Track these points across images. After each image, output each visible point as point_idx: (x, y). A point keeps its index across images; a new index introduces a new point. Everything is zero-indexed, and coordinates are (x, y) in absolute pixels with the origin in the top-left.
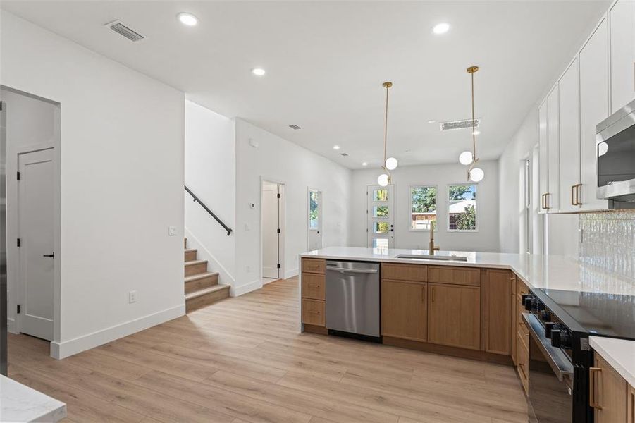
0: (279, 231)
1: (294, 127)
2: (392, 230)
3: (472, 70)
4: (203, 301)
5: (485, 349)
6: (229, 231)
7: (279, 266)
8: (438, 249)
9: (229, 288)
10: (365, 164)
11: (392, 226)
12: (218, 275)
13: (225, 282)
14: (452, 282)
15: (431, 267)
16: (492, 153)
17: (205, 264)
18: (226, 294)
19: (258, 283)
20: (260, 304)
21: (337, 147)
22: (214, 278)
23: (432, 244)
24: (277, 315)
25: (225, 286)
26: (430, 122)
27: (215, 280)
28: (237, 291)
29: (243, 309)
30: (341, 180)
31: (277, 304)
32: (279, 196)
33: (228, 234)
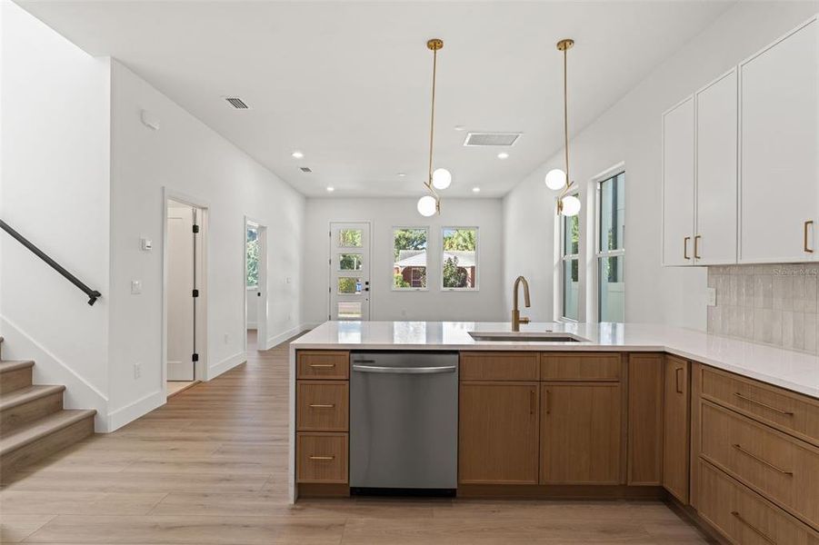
0: (195, 293)
1: (237, 103)
2: (367, 289)
3: (564, 44)
4: (26, 457)
5: (627, 481)
6: (94, 296)
7: (195, 358)
8: (526, 322)
9: (93, 415)
10: (330, 189)
11: (367, 283)
12: (63, 389)
13: (80, 402)
14: (579, 378)
15: (545, 355)
16: (498, 189)
17: (28, 368)
18: (87, 430)
19: (156, 396)
20: (177, 444)
21: (298, 155)
22: (53, 400)
23: (516, 312)
24: (222, 464)
25: (81, 415)
26: (458, 129)
27: (55, 402)
28: (113, 419)
29: (136, 462)
30: (292, 211)
31: (213, 439)
32: (195, 229)
33: (91, 303)
